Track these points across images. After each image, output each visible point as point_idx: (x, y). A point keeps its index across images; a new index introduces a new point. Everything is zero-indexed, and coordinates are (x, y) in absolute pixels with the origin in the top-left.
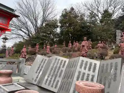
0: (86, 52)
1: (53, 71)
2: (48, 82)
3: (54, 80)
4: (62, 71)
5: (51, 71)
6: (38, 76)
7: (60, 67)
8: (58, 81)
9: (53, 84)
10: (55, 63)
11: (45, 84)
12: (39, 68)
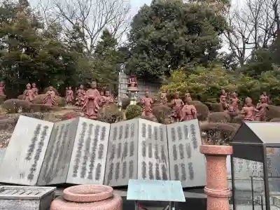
0: (96, 112)
1: (84, 148)
2: (79, 171)
3: (92, 166)
4: (102, 146)
5: (80, 148)
6: (34, 166)
7: (96, 140)
8: (99, 166)
9: (90, 173)
10: (84, 132)
11: (75, 176)
12: (32, 146)
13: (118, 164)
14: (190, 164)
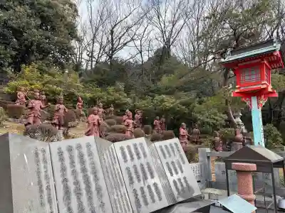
13: (142, 188)
14: (185, 178)
